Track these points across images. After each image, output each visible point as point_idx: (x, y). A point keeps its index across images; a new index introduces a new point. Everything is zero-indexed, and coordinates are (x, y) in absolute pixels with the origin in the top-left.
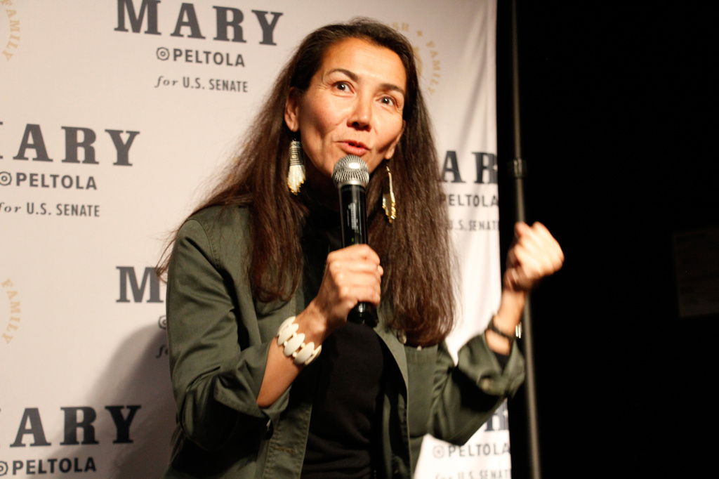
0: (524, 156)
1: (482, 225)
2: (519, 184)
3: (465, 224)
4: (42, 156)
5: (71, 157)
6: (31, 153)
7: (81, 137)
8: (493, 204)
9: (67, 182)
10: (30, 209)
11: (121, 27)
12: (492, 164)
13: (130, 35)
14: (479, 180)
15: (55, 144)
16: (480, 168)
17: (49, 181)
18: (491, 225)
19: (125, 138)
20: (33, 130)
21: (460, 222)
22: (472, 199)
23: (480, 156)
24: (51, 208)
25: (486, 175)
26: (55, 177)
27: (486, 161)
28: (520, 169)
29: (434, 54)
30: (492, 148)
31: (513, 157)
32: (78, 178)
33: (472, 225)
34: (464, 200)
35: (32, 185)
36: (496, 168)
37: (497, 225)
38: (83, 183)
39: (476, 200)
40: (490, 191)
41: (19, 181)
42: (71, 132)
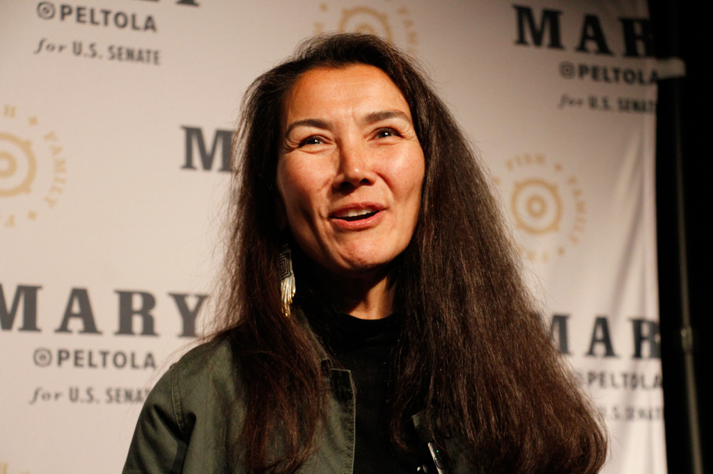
0: (694, 324)
1: (642, 414)
2: (689, 361)
3: (622, 411)
4: (90, 327)
5: (125, 328)
6: (76, 324)
7: (137, 303)
8: (655, 386)
9: (120, 360)
10: (74, 396)
11: (189, 165)
12: (653, 332)
13: (199, 174)
14: (638, 354)
15: (106, 312)
16: (639, 339)
17: (97, 359)
18: (654, 414)
19: (191, 303)
20: (80, 295)
21: (615, 409)
22: (629, 379)
23: (637, 324)
24: (100, 394)
25: (646, 348)
26: (104, 354)
27: (646, 330)
28: (690, 340)
29: (577, 193)
30: (652, 312)
31: (679, 326)
32: (133, 356)
33: (630, 414)
34: (619, 380)
35: (76, 364)
36: (658, 338)
37: (661, 414)
38: (140, 360)
39: (633, 381)
40: (652, 368)
41: (60, 360)
42: (125, 298)
